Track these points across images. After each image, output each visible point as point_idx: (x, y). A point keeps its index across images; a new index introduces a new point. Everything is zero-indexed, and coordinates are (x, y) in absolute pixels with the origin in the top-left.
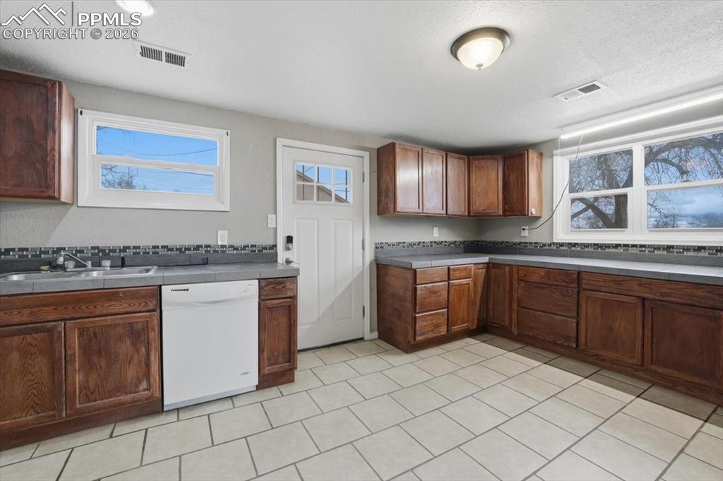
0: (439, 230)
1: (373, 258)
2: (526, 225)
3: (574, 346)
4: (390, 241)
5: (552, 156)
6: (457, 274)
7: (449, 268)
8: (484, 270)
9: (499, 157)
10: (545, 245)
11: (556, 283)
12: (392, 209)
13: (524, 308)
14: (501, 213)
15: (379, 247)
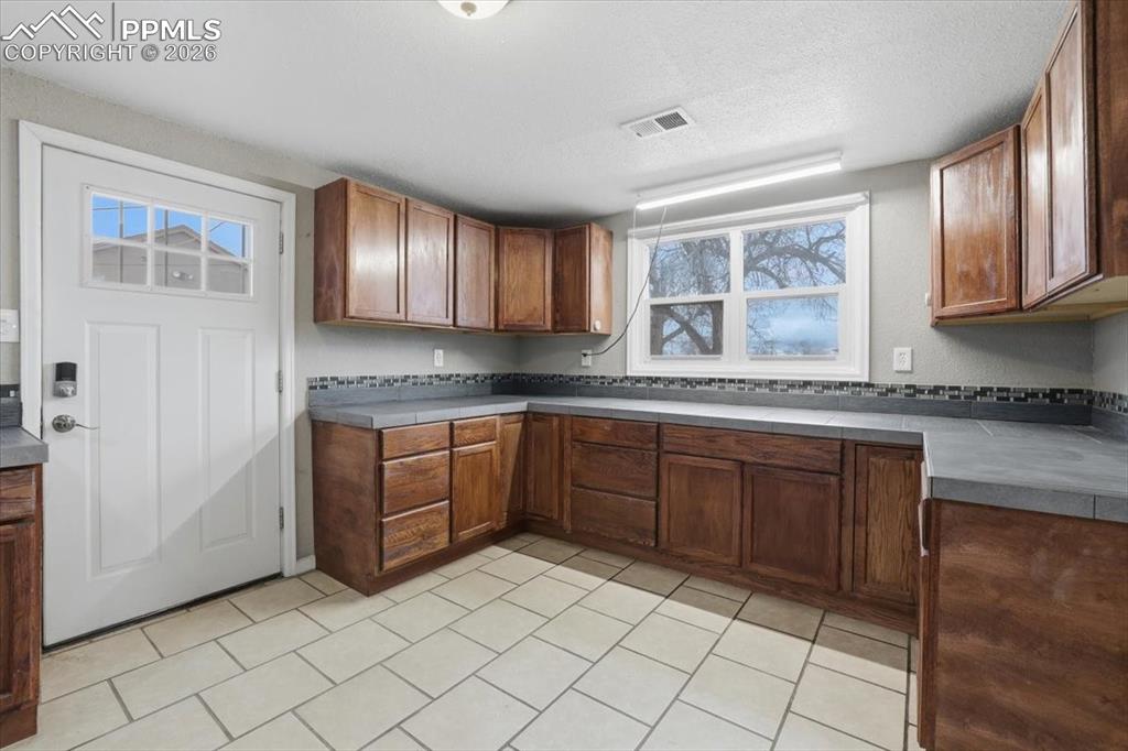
0: (444, 353)
1: (303, 407)
2: (588, 349)
3: (653, 544)
4: (341, 375)
5: (626, 238)
6: (468, 434)
7: (451, 425)
8: (520, 424)
9: (547, 232)
10: (615, 381)
11: (626, 443)
12: (339, 311)
13: (582, 486)
14: (549, 326)
15: (316, 386)
